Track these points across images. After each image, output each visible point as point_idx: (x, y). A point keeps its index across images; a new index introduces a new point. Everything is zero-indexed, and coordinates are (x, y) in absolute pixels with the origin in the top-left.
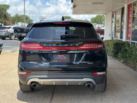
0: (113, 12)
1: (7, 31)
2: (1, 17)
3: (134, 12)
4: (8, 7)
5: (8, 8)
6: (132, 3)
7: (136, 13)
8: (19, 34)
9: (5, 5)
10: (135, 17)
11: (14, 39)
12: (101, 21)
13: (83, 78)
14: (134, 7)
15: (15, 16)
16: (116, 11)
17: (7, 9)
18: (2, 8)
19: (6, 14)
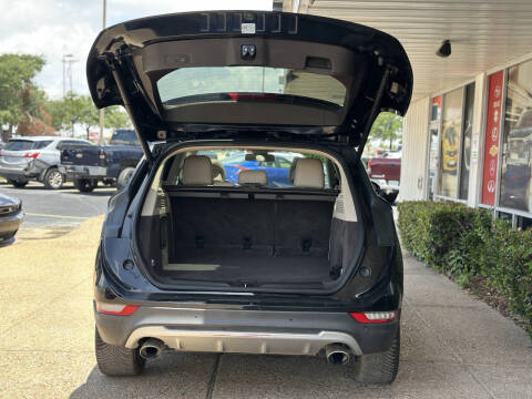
0: (434, 100)
1: (35, 156)
2: (12, 102)
3: (508, 103)
4: (38, 63)
5: (39, 69)
6: (501, 72)
7: (514, 105)
8: (80, 168)
9: (26, 58)
10: (512, 120)
11: (61, 188)
12: (390, 128)
13: (316, 331)
14: (510, 85)
15: (63, 101)
16: (445, 95)
17: (35, 71)
18: (16, 69)
19: (31, 92)
